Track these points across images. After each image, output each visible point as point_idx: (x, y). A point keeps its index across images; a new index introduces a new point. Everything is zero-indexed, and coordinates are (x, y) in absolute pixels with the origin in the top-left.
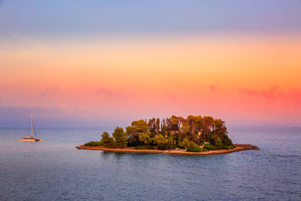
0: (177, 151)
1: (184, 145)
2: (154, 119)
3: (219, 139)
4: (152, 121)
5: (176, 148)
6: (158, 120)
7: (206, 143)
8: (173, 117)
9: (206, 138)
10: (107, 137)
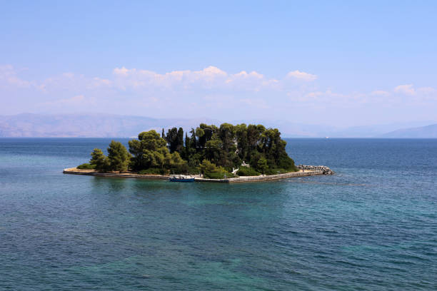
2: (175, 129)
3: (263, 159)
6: (181, 130)
8: (202, 126)
9: (246, 158)
10: (99, 155)
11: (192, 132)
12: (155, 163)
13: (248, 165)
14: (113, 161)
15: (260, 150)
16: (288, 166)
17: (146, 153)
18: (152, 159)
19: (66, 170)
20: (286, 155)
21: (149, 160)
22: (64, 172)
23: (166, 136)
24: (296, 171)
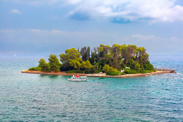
0: (101, 74)
1: (105, 69)
2: (85, 48)
3: (138, 64)
4: (83, 49)
5: (100, 72)
6: (89, 48)
7: (127, 67)
8: (101, 46)
9: (128, 63)
10: (43, 62)
11: (95, 49)
12: (76, 67)
13: (129, 68)
14: (52, 65)
15: (134, 59)
16: (150, 68)
17: (71, 61)
18: (74, 65)
19: (23, 71)
20: (149, 62)
21: (73, 65)
22: (22, 72)
23: (80, 51)
24: (155, 71)
